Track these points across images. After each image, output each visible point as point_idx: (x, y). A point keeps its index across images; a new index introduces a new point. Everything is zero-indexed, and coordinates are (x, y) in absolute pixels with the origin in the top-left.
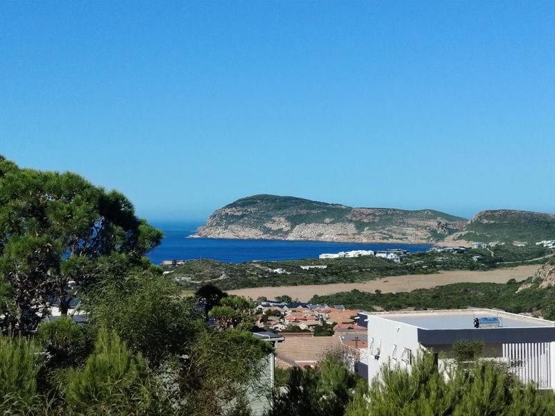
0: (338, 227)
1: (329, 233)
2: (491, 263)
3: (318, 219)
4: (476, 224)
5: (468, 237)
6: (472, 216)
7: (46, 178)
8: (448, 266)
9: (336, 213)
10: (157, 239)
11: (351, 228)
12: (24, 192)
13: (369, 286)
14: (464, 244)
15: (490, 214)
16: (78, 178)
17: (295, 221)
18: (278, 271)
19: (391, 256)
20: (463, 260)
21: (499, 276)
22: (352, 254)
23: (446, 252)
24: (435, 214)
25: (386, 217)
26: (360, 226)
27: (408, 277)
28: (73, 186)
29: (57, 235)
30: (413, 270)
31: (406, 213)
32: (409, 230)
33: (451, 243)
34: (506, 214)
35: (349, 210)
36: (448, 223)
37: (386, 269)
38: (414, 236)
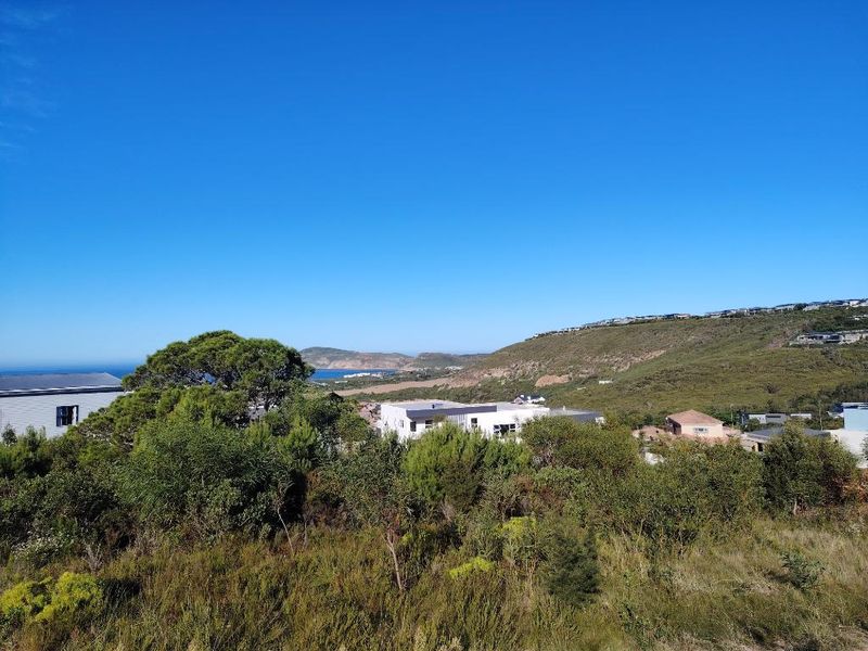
0: (353, 362)
1: (348, 365)
2: (425, 378)
3: (343, 359)
4: (418, 359)
5: (413, 366)
6: (416, 356)
7: (261, 342)
8: (405, 380)
9: (351, 355)
10: (313, 371)
11: (359, 362)
12: (250, 349)
13: (368, 390)
14: (412, 369)
15: (424, 355)
16: (276, 342)
17: (331, 359)
18: (324, 384)
19: (379, 376)
20: (413, 376)
21: (429, 384)
22: (359, 375)
23: (405, 373)
24: (398, 355)
25: (377, 357)
26: (363, 361)
27: (387, 386)
28: (274, 347)
29: (267, 370)
30: (388, 382)
31: (386, 355)
32: (387, 363)
33: (407, 369)
34: (431, 355)
35: (357, 354)
36: (405, 359)
37: (376, 382)
38: (389, 366)
